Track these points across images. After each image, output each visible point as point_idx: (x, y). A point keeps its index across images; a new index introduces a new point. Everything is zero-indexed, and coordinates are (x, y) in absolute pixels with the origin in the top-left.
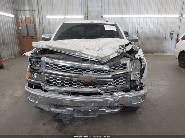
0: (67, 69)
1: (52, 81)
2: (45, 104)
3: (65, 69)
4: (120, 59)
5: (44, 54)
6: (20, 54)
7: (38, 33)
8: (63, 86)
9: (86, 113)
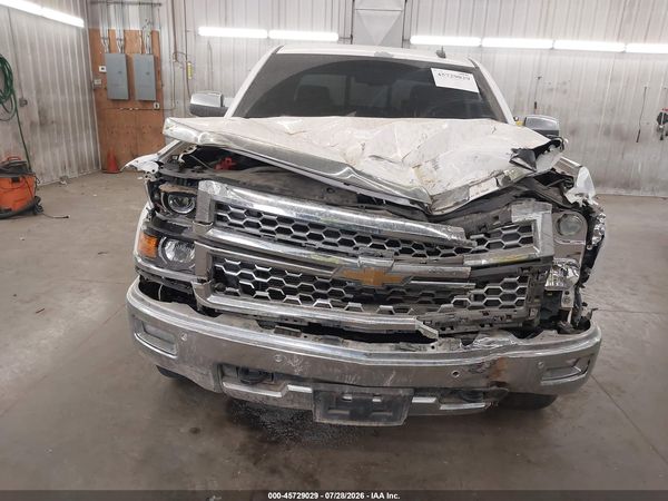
0: (295, 233)
1: (235, 277)
2: (203, 365)
3: (287, 232)
4: (508, 205)
5: (205, 168)
6: (98, 165)
7: (167, 89)
8: (276, 296)
9: (361, 409)
